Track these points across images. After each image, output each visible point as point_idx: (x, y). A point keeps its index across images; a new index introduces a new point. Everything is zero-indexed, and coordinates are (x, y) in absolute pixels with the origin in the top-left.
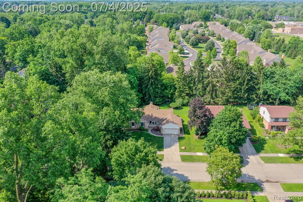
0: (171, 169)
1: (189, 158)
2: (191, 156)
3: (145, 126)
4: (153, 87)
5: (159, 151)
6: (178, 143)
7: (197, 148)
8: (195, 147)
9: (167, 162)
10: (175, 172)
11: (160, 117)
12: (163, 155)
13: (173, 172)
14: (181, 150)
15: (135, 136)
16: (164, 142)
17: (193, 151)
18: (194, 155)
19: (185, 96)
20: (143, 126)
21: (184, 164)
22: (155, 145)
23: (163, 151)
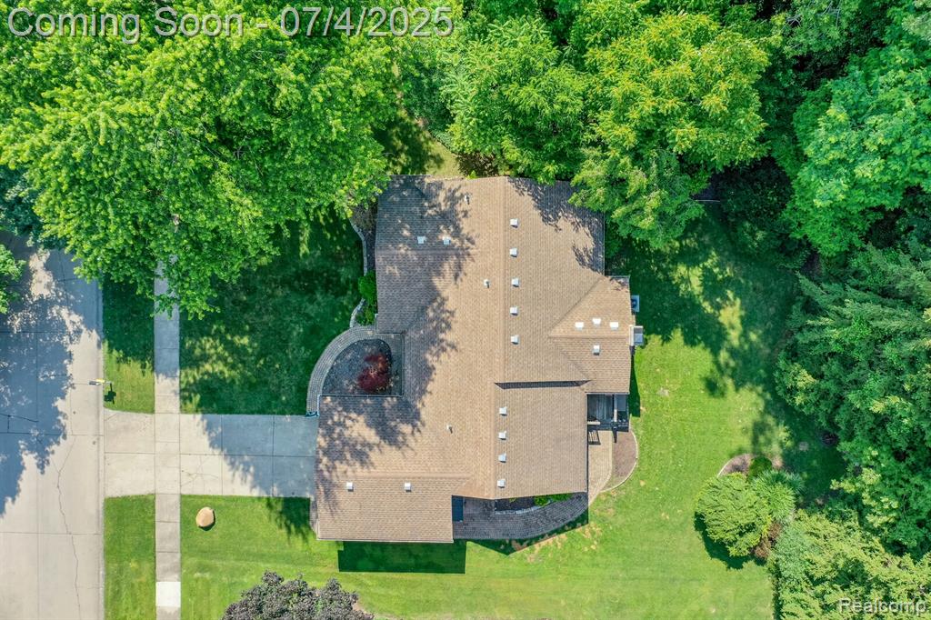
0: (50, 444)
2: (147, 549)
5: (182, 390)
6: (256, 493)
9: (98, 427)
10: (29, 460)
11: (427, 399)
12: (153, 412)
13: (31, 449)
15: (304, 249)
16: (256, 416)
21: (92, 507)
22: (233, 367)
23: (183, 410)
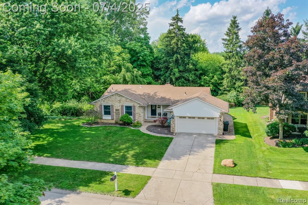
1: (249, 196)
3: (134, 117)
4: (180, 69)
7: (278, 167)
8: (270, 164)
14: (219, 170)
17: (263, 174)
18: (270, 186)
19: (242, 87)
20: (132, 117)
